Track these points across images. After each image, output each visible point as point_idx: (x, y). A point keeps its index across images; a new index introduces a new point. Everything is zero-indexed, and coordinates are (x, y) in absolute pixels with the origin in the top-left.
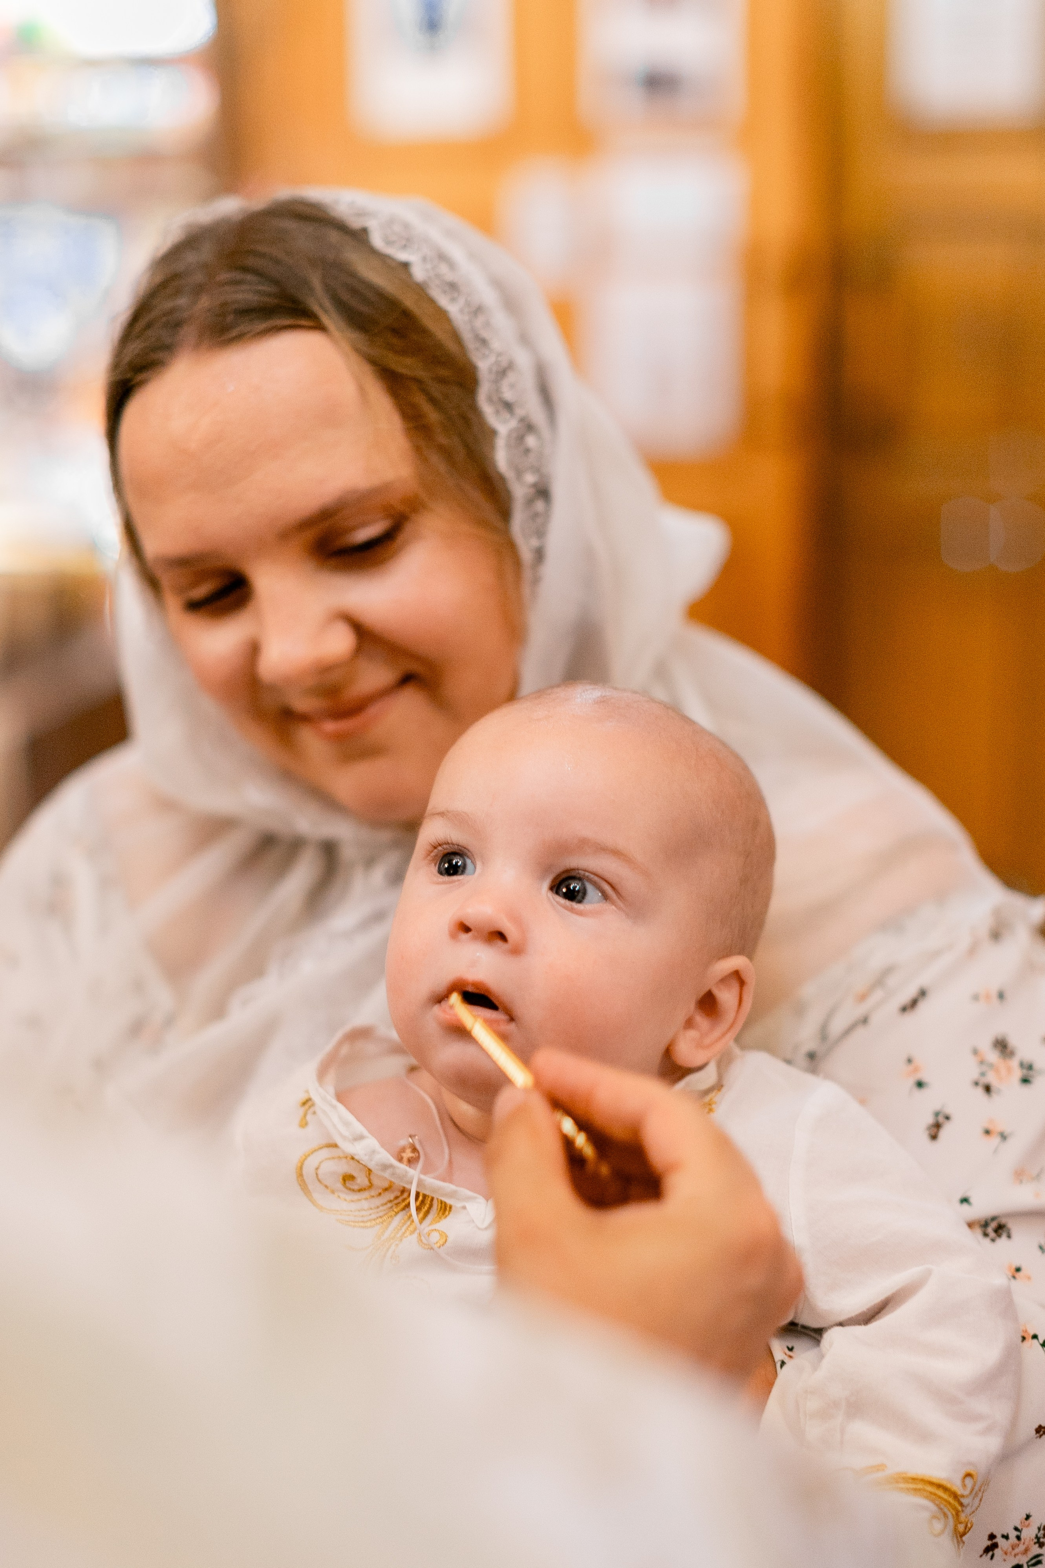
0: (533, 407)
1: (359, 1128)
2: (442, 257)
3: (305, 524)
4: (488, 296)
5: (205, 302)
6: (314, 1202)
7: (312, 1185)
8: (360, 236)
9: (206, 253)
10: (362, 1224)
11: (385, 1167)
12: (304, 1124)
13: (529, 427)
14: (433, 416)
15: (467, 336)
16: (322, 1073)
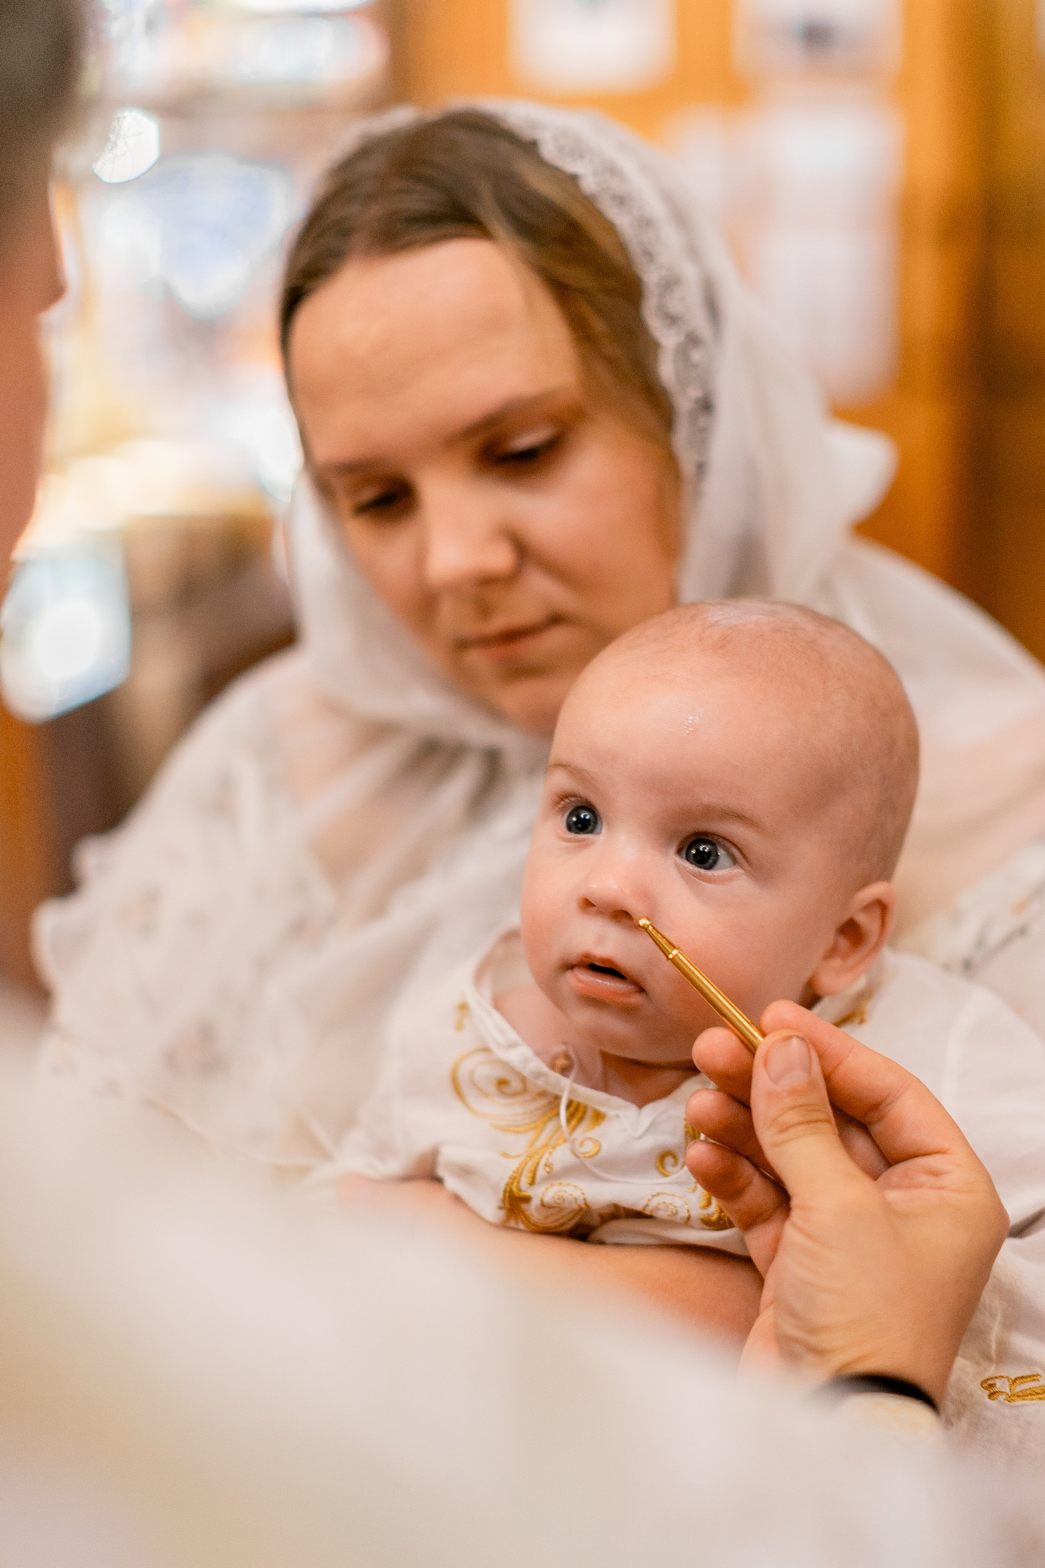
0: (699, 320)
1: (513, 1035)
2: (612, 170)
3: (471, 431)
4: (656, 208)
5: (376, 211)
6: (467, 1106)
7: (466, 1088)
8: (530, 148)
9: (377, 164)
10: (516, 1129)
11: (538, 1075)
12: (459, 1027)
13: (693, 340)
14: (598, 325)
15: (635, 249)
16: (479, 976)
